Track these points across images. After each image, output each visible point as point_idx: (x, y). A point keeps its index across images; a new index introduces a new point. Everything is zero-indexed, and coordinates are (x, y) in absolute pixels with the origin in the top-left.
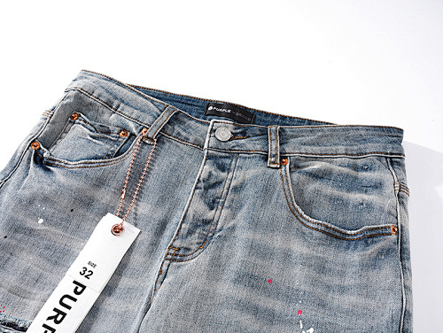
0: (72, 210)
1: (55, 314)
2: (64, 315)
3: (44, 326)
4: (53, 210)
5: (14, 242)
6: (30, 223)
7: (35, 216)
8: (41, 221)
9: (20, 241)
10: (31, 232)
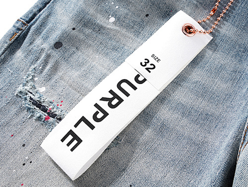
0: (147, 15)
1: (111, 96)
2: (121, 100)
3: (96, 105)
4: (126, 11)
5: (82, 37)
6: (100, 20)
7: (107, 13)
8: (112, 19)
9: (88, 36)
10: (100, 29)
